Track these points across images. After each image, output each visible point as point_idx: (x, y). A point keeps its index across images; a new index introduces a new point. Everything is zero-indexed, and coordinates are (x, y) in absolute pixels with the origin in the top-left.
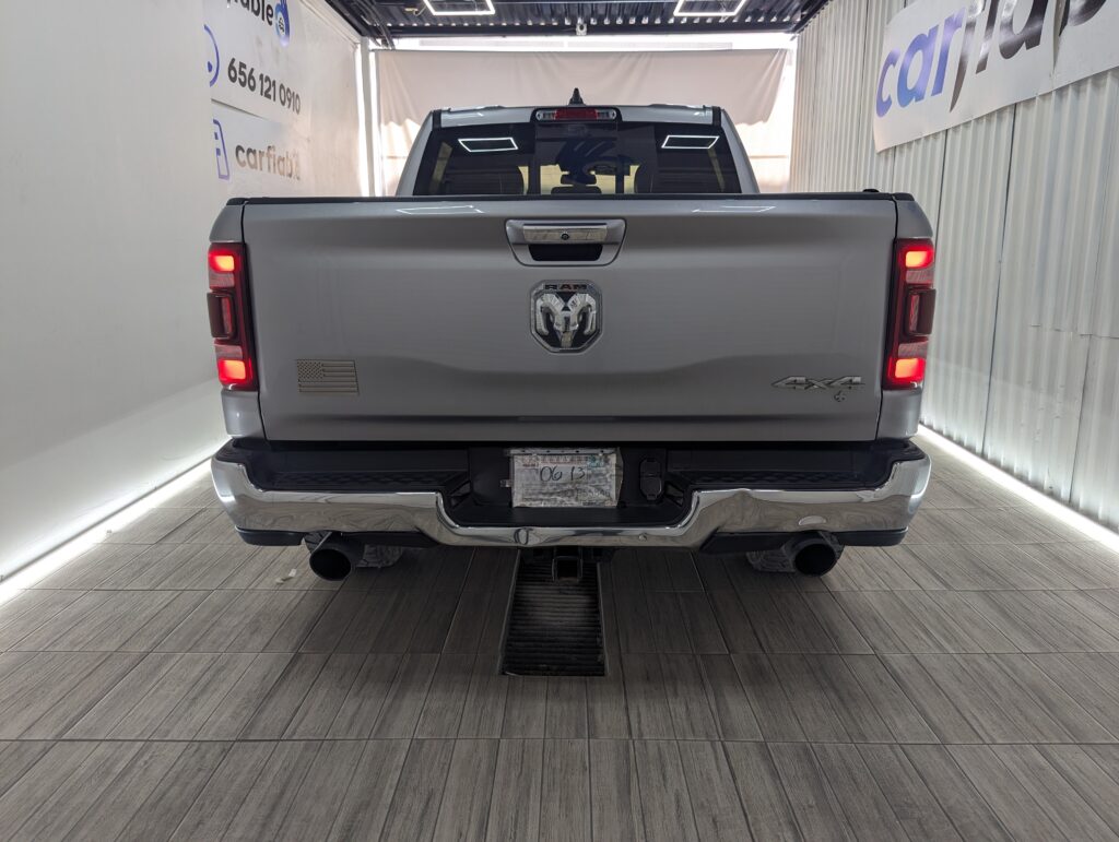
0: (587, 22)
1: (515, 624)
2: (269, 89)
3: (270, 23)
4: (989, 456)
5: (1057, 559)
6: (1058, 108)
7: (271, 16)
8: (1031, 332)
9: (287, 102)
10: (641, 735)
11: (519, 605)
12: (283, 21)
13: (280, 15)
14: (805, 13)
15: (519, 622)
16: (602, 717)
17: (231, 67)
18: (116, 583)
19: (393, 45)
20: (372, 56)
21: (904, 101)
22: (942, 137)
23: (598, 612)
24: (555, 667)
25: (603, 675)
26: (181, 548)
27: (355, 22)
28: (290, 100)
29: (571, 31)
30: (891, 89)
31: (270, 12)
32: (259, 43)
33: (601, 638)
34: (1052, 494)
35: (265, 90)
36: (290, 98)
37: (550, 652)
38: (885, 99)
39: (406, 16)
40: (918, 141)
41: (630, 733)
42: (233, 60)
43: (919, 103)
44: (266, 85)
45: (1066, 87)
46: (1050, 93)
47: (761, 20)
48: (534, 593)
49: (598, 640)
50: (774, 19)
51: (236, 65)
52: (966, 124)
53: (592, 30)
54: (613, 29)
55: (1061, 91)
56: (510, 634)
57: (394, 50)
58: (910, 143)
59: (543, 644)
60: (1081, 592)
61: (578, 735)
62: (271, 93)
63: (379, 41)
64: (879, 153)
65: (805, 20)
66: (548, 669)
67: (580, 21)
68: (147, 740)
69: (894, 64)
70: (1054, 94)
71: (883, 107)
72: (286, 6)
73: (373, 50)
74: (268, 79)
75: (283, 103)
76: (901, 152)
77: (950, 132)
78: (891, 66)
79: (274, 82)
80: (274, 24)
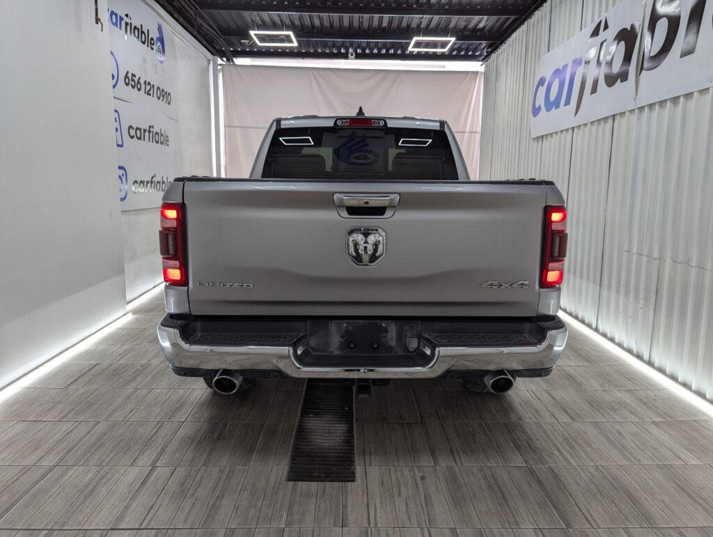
0: (356, 51)
1: (299, 445)
2: (150, 90)
3: (152, 49)
4: (601, 331)
5: (640, 400)
6: (639, 119)
7: (153, 44)
8: (625, 254)
9: (162, 98)
10: (376, 523)
11: (302, 432)
12: (161, 48)
13: (159, 44)
14: (489, 50)
15: (301, 443)
16: (352, 511)
17: (126, 77)
18: (36, 416)
19: (233, 61)
20: (219, 68)
21: (548, 109)
22: (570, 131)
23: (353, 436)
24: (323, 475)
25: (354, 481)
26: (81, 392)
27: (209, 47)
28: (163, 97)
29: (345, 56)
30: (540, 101)
31: (152, 42)
32: (145, 61)
33: (354, 454)
34: (639, 357)
35: (147, 89)
36: (164, 95)
37: (319, 464)
38: (537, 106)
39: (241, 44)
40: (556, 133)
41: (369, 523)
42: (128, 72)
43: (557, 110)
44: (148, 87)
45: (644, 107)
46: (634, 110)
47: (463, 53)
48: (313, 423)
49: (352, 456)
50: (470, 53)
51: (130, 75)
52: (585, 125)
53: (358, 57)
54: (371, 56)
55: (641, 109)
56: (295, 452)
57: (234, 64)
58: (552, 134)
59: (316, 459)
60: (654, 423)
61: (335, 525)
62: (151, 92)
63: (225, 59)
64: (534, 139)
65: (489, 54)
66: (319, 477)
67: (351, 50)
68: (50, 530)
69: (543, 86)
70: (636, 110)
71: (536, 111)
72: (163, 38)
73: (220, 65)
74: (149, 83)
75: (159, 98)
76: (547, 139)
77: (575, 129)
78: (541, 87)
79: (153, 85)
80: (155, 50)
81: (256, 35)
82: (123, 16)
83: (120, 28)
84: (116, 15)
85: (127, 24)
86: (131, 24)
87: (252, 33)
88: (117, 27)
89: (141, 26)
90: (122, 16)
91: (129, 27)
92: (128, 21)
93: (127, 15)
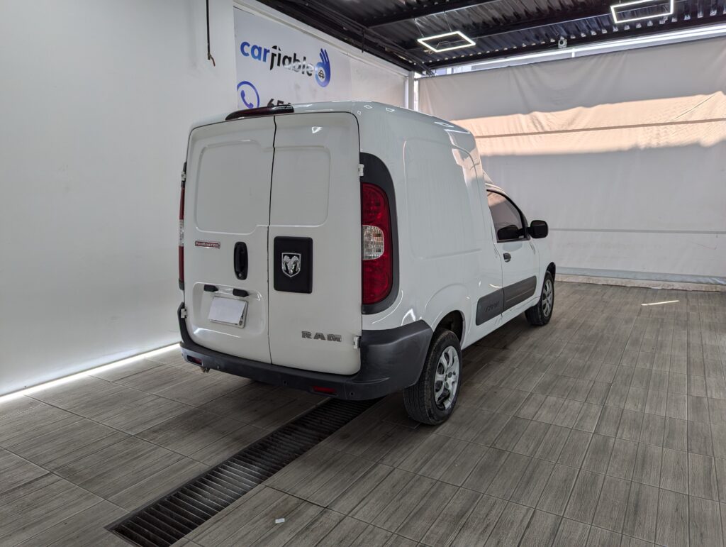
0: (568, 38)
3: (310, 75)
7: (310, 70)
12: (324, 72)
13: (320, 69)
17: (270, 104)
19: (433, 73)
20: (416, 83)
29: (554, 46)
32: (298, 87)
42: (272, 100)
51: (274, 103)
53: (571, 43)
54: (589, 40)
57: (434, 76)
63: (424, 72)
67: (562, 38)
72: (328, 63)
73: (416, 80)
80: (314, 75)
81: (424, 41)
82: (269, 47)
83: (265, 60)
84: (260, 49)
85: (273, 55)
86: (280, 55)
87: (420, 41)
88: (260, 59)
89: (295, 55)
90: (268, 49)
91: (276, 59)
92: (276, 52)
93: (275, 47)
